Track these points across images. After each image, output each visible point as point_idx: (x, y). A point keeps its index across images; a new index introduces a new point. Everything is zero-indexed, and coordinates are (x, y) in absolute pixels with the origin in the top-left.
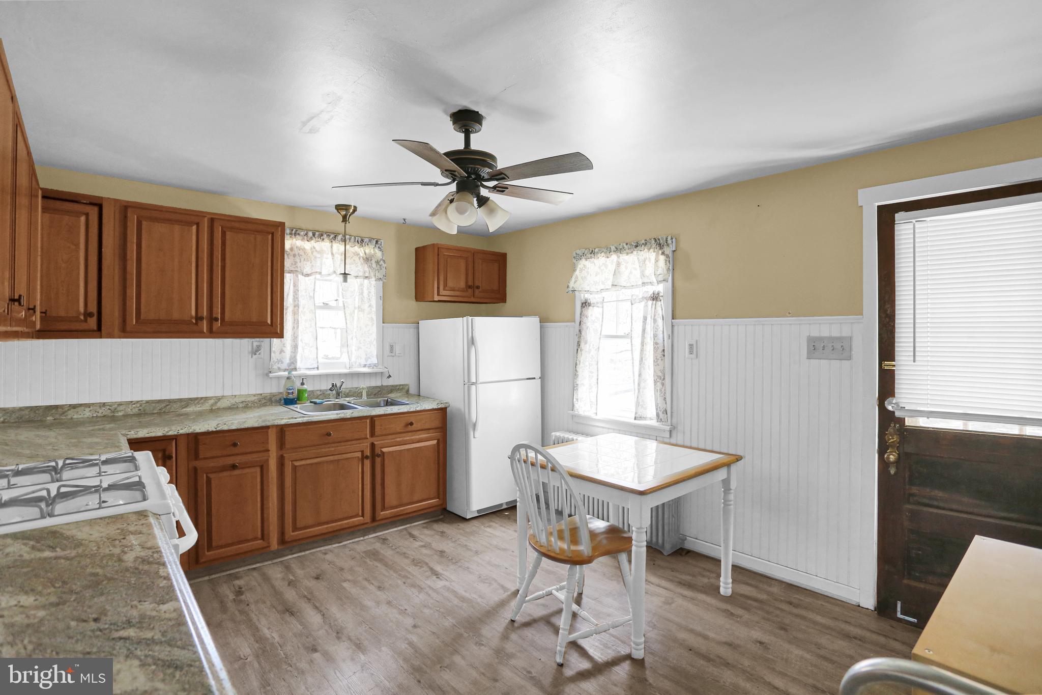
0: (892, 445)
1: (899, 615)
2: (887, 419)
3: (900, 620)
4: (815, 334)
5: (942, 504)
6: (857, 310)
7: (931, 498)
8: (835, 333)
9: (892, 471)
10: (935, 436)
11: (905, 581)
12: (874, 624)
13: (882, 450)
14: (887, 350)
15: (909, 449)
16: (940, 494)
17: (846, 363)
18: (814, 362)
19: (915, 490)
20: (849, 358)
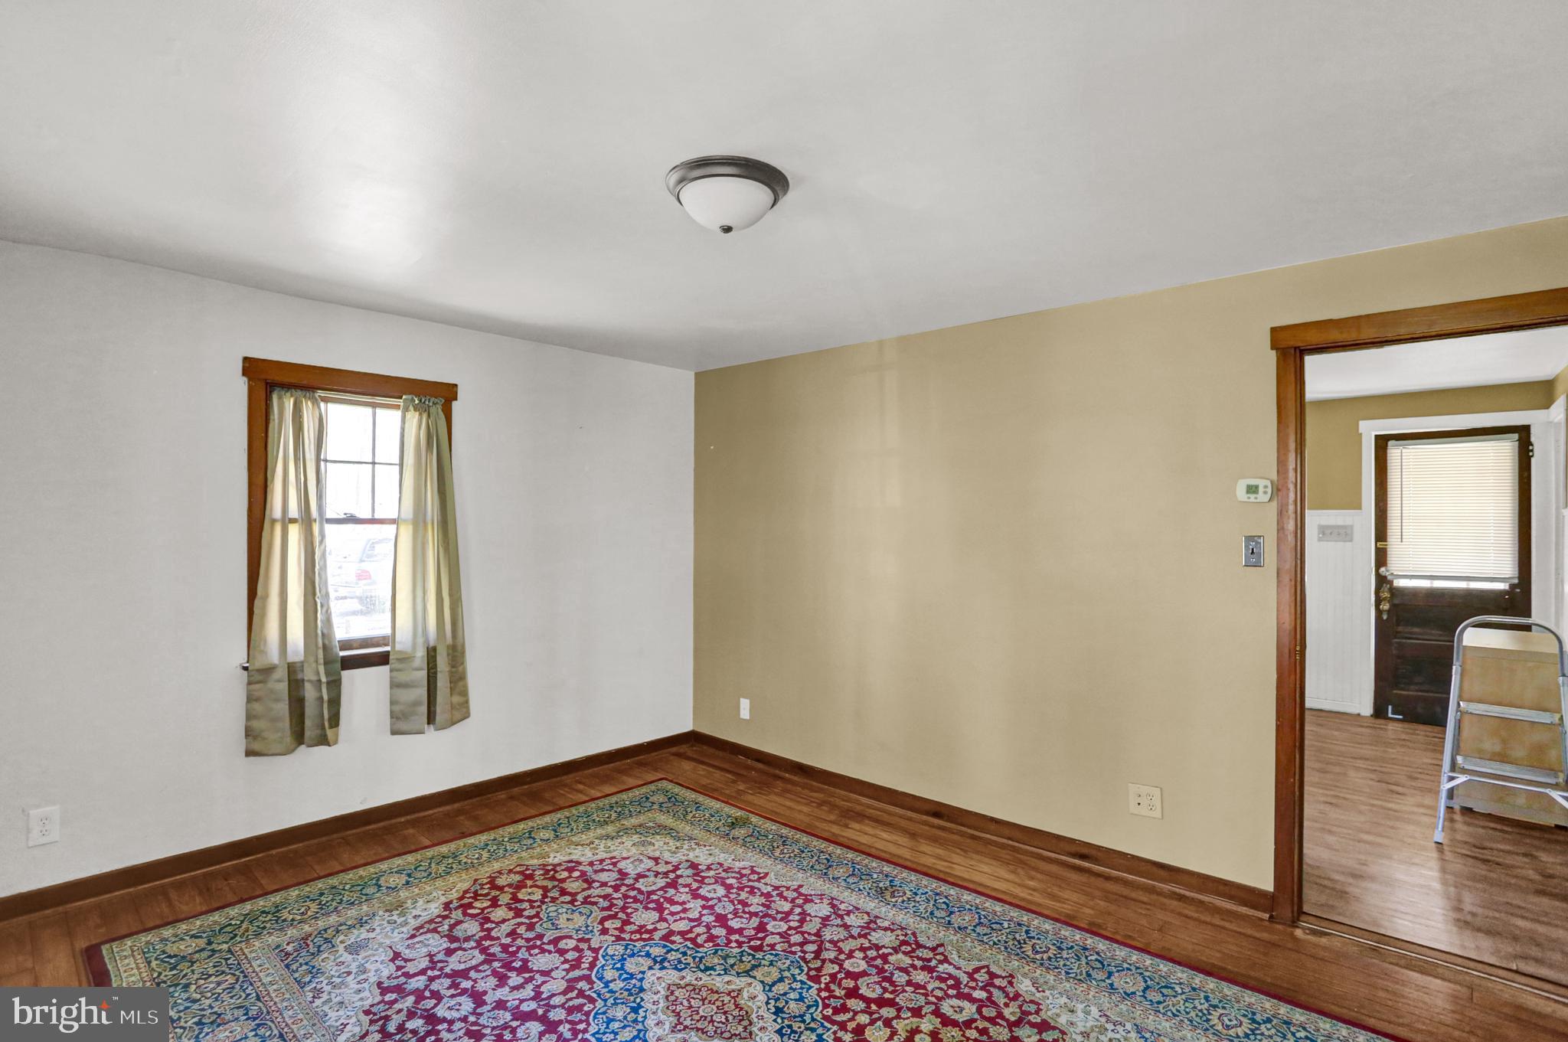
0: (1385, 599)
1: (1390, 715)
2: (1382, 581)
3: (1391, 719)
4: (1324, 522)
5: (1420, 637)
6: (1357, 505)
7: (1411, 633)
8: (1340, 522)
9: (1385, 617)
10: (1414, 593)
11: (1395, 692)
12: (1373, 720)
13: (1378, 602)
14: (1381, 534)
15: (1396, 601)
16: (1416, 630)
17: (1348, 544)
18: (1324, 544)
19: (1400, 629)
20: (1351, 541)
